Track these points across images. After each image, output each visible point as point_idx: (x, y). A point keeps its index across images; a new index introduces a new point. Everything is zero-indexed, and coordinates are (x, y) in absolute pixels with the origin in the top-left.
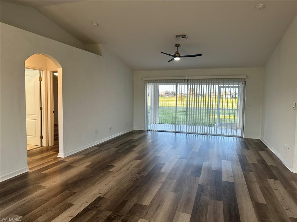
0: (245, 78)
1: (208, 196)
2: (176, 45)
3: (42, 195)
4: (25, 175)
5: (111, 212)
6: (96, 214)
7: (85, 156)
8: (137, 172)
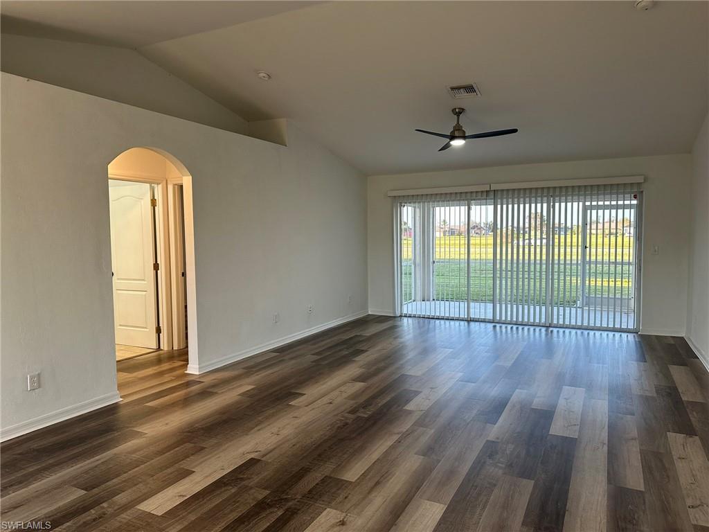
0: (639, 184)
1: (501, 468)
2: (454, 110)
3: (134, 451)
4: (112, 409)
5: (268, 492)
6: (235, 495)
7: (246, 370)
8: (350, 410)
